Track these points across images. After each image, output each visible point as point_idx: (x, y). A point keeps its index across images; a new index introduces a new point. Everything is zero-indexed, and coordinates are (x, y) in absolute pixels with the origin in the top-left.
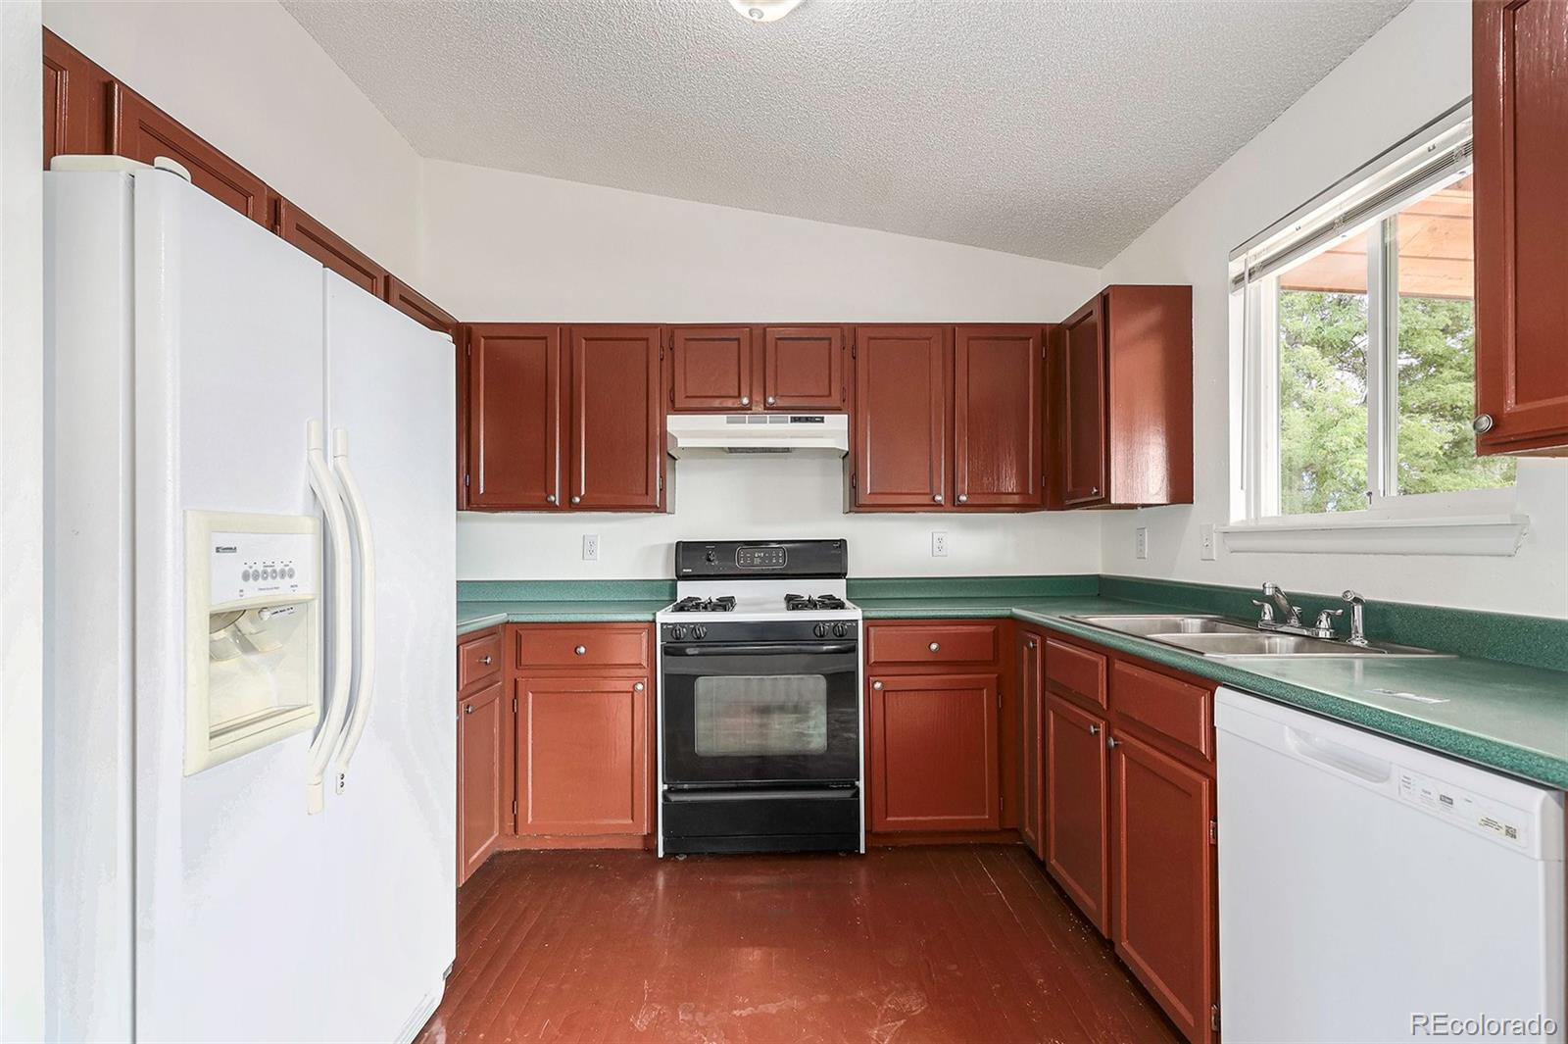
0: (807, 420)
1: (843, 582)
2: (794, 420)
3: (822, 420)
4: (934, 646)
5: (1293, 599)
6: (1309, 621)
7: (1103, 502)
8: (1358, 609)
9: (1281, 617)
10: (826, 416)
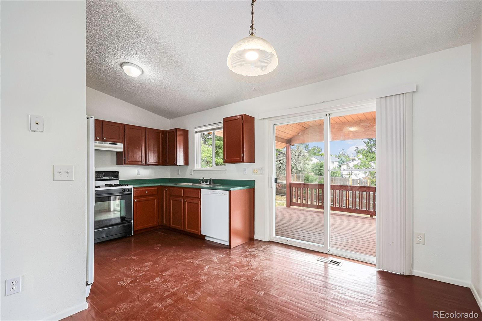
0: (113, 144)
1: (118, 181)
2: (110, 144)
3: (117, 144)
4: (147, 192)
5: (205, 179)
6: (206, 182)
7: (176, 165)
8: (212, 180)
9: (203, 182)
10: (118, 144)
